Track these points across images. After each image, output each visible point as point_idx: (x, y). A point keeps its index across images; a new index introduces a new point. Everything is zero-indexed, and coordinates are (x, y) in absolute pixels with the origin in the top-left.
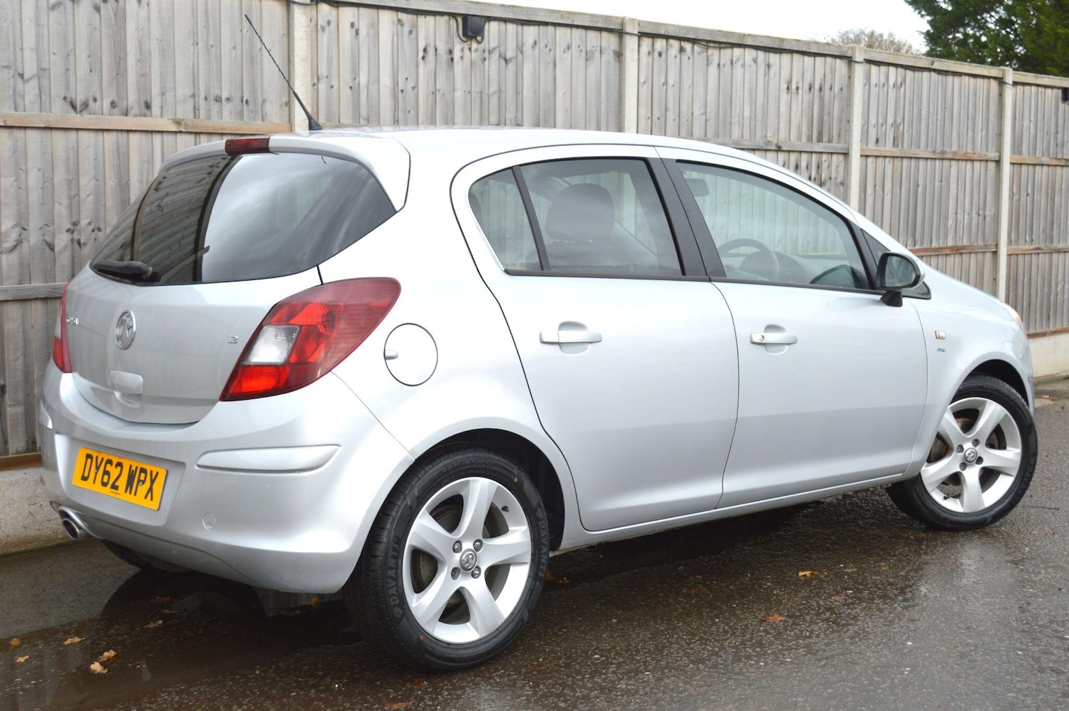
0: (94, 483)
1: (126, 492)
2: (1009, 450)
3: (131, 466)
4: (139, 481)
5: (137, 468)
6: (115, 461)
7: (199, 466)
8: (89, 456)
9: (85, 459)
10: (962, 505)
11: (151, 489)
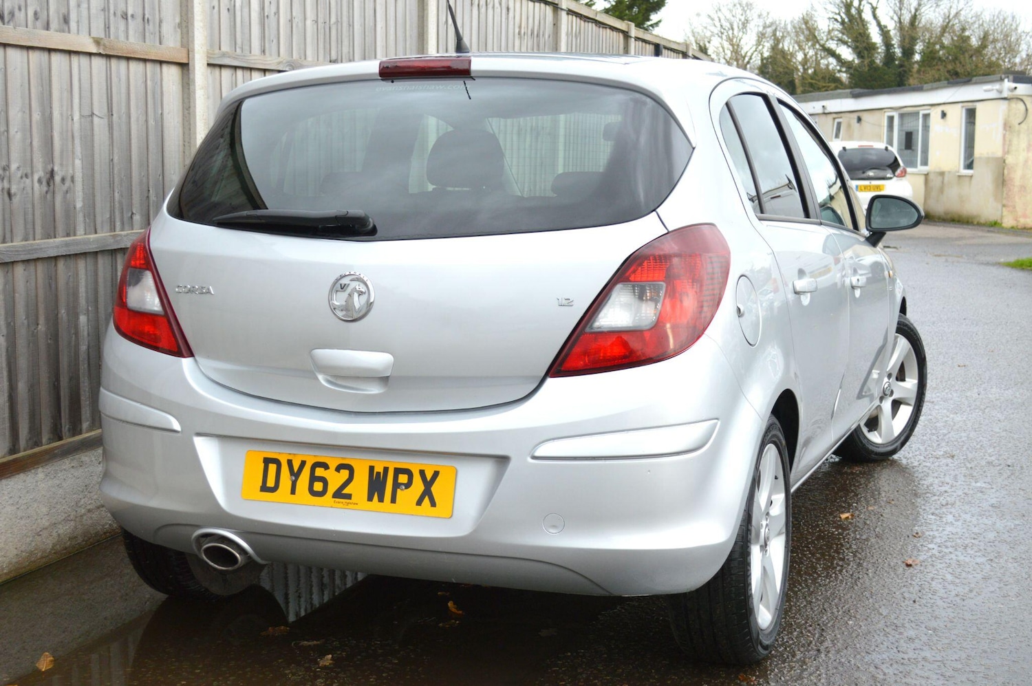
0: (293, 492)
1: (370, 499)
2: (909, 382)
3: (372, 468)
4: (396, 485)
5: (386, 469)
6: (333, 465)
7: (534, 458)
8: (267, 461)
9: (262, 466)
10: (880, 436)
11: (427, 492)
